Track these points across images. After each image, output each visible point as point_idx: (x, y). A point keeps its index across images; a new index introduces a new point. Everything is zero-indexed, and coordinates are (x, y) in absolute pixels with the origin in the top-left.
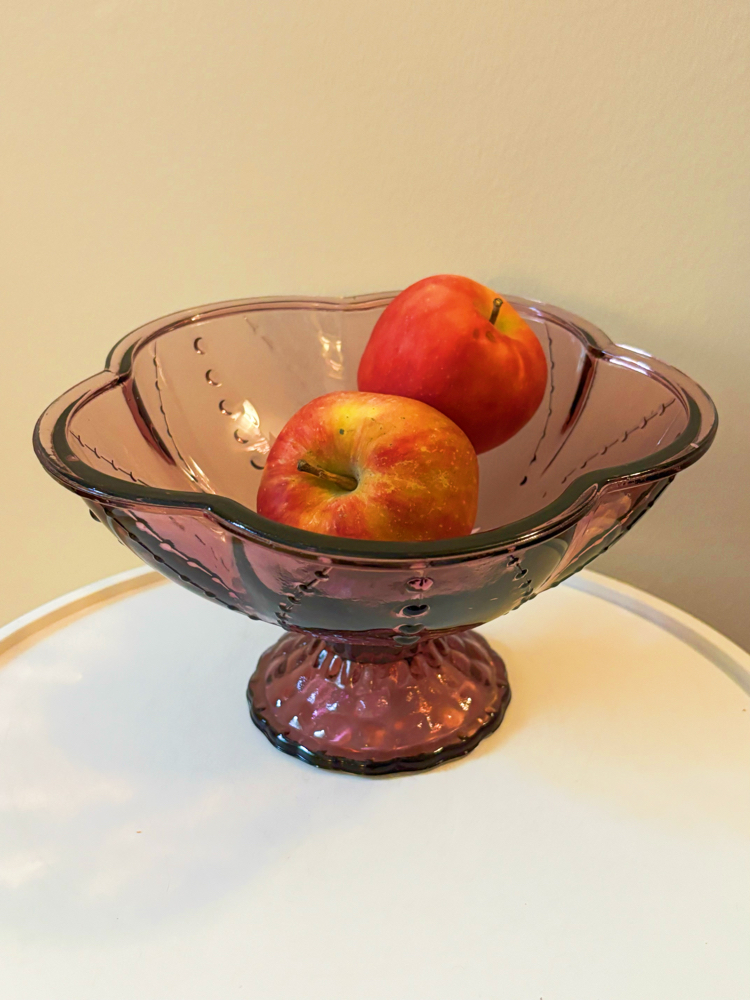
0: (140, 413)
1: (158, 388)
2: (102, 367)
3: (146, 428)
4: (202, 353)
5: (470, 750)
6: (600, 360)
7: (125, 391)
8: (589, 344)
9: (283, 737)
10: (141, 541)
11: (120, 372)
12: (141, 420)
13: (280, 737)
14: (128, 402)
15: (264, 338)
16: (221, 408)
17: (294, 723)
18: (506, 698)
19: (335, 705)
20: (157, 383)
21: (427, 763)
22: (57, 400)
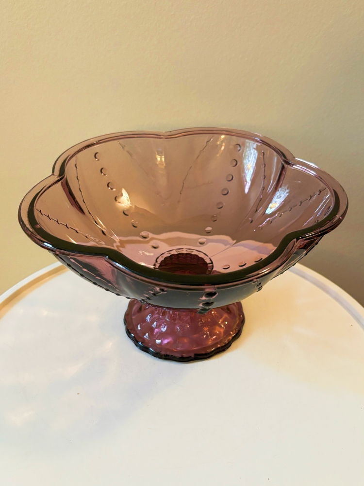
0: (70, 193)
1: (78, 179)
2: (51, 173)
3: (73, 201)
4: (98, 160)
5: (227, 348)
6: (289, 166)
7: (62, 184)
8: (283, 158)
9: (141, 343)
10: (73, 267)
11: (60, 175)
12: (71, 197)
13: (140, 343)
14: (64, 189)
15: (127, 152)
16: (108, 186)
17: (146, 336)
18: (243, 321)
19: (165, 328)
20: (77, 177)
21: (208, 356)
22: (29, 192)
